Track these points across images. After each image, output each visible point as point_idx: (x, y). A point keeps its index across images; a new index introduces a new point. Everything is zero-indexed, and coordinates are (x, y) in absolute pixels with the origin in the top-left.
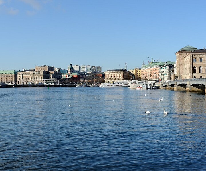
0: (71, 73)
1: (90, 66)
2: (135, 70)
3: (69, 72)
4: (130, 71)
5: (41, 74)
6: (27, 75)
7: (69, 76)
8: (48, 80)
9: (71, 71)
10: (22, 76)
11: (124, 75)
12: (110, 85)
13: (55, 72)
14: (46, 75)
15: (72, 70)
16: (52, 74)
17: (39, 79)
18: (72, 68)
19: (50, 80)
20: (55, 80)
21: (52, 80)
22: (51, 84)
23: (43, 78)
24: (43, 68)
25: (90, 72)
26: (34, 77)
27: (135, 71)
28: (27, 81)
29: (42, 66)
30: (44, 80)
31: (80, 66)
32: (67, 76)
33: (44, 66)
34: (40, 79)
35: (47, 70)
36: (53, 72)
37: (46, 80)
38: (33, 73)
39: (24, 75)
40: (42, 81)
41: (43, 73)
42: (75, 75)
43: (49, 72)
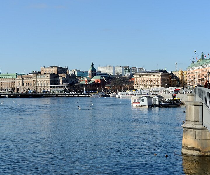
0: (92, 77)
1: (128, 67)
2: (180, 71)
3: (90, 75)
4: (173, 73)
5: (46, 78)
6: (29, 80)
7: (89, 81)
8: (57, 87)
9: (92, 74)
10: (23, 81)
11: (162, 80)
12: (131, 95)
13: (66, 75)
14: (54, 80)
15: (94, 72)
16: (63, 78)
17: (44, 85)
18: (93, 70)
19: (59, 87)
20: (67, 86)
21: (62, 87)
22: (61, 92)
23: (49, 84)
24: (50, 69)
25: (126, 75)
26: (38, 82)
27: (180, 73)
28: (29, 88)
29: (49, 67)
30: (50, 87)
31: (114, 68)
32: (86, 81)
33: (52, 67)
34: (46, 86)
35: (56, 73)
36: (64, 76)
37: (54, 87)
38: (36, 76)
39: (25, 80)
40: (49, 89)
41: (49, 77)
42: (97, 79)
43: (60, 75)
